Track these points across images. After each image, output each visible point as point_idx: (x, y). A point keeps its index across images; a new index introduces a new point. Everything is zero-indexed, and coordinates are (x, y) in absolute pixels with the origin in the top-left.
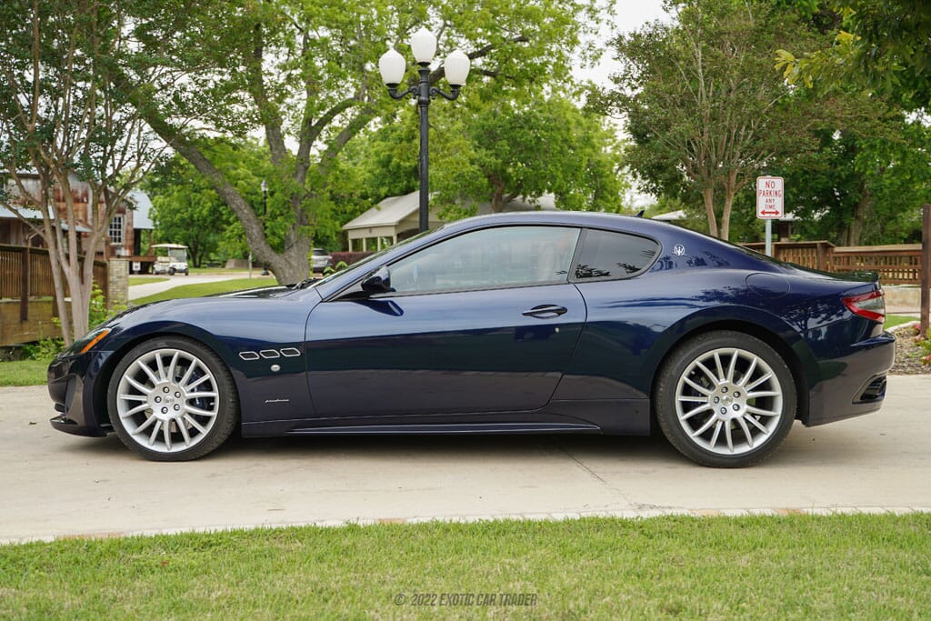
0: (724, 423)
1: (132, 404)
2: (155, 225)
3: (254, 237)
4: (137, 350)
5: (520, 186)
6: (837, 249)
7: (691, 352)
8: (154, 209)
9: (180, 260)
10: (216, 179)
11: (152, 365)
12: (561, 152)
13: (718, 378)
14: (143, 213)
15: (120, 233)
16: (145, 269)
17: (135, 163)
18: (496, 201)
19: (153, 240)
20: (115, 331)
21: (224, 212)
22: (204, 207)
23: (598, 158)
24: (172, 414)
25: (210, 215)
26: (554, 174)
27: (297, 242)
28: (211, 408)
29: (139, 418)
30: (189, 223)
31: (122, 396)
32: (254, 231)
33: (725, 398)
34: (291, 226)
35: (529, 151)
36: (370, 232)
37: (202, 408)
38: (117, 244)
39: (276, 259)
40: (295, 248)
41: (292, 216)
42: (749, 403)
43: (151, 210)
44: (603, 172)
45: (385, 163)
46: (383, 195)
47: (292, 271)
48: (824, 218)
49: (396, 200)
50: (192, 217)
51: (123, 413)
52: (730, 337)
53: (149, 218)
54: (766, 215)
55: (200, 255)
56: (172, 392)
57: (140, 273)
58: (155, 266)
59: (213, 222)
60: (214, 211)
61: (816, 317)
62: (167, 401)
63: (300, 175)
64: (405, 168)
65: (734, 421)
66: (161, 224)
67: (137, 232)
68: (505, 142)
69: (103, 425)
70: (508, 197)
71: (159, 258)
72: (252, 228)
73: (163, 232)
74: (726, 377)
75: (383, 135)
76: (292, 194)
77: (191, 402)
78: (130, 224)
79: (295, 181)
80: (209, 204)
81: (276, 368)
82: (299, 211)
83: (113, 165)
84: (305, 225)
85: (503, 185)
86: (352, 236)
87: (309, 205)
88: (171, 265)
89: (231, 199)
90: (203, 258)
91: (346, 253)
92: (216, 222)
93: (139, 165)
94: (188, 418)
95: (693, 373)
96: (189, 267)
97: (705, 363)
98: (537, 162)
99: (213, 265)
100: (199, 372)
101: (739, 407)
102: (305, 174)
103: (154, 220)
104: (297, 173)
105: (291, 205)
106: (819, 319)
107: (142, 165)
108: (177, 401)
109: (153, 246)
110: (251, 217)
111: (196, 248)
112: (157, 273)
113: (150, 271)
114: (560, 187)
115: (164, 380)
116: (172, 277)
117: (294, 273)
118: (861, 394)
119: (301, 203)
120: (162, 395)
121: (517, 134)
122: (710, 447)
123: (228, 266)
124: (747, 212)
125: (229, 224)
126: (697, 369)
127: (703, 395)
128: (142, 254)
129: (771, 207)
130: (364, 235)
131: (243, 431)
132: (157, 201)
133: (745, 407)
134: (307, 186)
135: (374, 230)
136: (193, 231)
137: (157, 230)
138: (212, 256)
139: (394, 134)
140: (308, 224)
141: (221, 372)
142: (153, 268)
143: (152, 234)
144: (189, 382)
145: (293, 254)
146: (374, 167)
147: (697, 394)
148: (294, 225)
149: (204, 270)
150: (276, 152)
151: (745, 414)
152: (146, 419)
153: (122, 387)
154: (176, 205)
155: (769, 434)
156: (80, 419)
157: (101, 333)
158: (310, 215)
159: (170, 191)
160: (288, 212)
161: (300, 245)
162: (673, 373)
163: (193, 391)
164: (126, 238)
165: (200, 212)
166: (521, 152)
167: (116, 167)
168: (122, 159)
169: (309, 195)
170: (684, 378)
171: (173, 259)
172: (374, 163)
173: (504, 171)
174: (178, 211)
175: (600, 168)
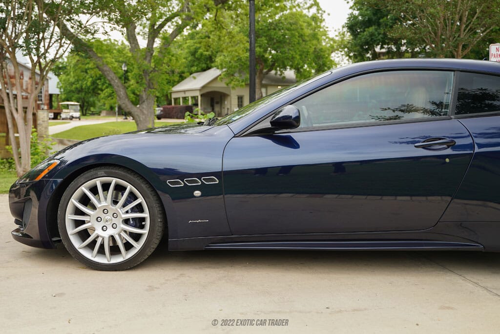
1: (78, 223)
2: (61, 92)
3: (121, 96)
4: (81, 178)
5: (273, 65)
8: (60, 83)
9: (75, 111)
10: (99, 62)
11: (94, 190)
12: (298, 43)
14: (53, 85)
15: (41, 96)
16: (56, 116)
17: (59, 44)
18: (259, 73)
19: (59, 100)
20: (62, 162)
21: (99, 83)
22: (88, 81)
23: (321, 47)
24: (111, 231)
25: (92, 85)
26: (294, 56)
27: (147, 99)
28: (142, 227)
29: (84, 235)
30: (80, 91)
31: (70, 217)
32: (121, 93)
34: (144, 89)
35: (279, 44)
36: (185, 93)
37: (135, 226)
38: (40, 102)
39: (135, 110)
40: (146, 103)
41: (143, 84)
43: (58, 83)
44: (324, 55)
45: (193, 54)
46: (193, 71)
47: (144, 117)
49: (199, 75)
50: (82, 86)
51: (71, 231)
53: (57, 87)
55: (86, 109)
56: (110, 213)
57: (53, 119)
58: (61, 115)
59: (93, 89)
60: (93, 83)
62: (107, 221)
63: (148, 58)
64: (206, 55)
66: (64, 91)
67: (51, 96)
68: (263, 38)
69: (54, 239)
70: (266, 72)
71: (64, 110)
72: (120, 91)
73: (66, 95)
75: (191, 36)
76: (144, 70)
77: (126, 221)
78: (47, 91)
79: (146, 62)
80: (91, 79)
81: (197, 193)
82: (148, 81)
83: (44, 46)
84: (151, 88)
85: (263, 64)
86: (174, 96)
87: (154, 76)
88: (71, 114)
89: (108, 74)
90: (87, 111)
91: (170, 106)
92: (95, 90)
93: (61, 46)
94: (124, 235)
96: (81, 115)
98: (284, 50)
99: (93, 114)
100: (132, 197)
102: (151, 58)
103: (60, 89)
104: (146, 57)
105: (143, 77)
107: (63, 46)
108: (115, 221)
109: (61, 103)
110: (119, 84)
111: (83, 104)
112: (63, 119)
113: (59, 118)
114: (298, 64)
115: (104, 204)
116: (71, 121)
117: (146, 118)
119: (149, 76)
120: (103, 216)
121: (272, 33)
123: (102, 115)
125: (102, 90)
128: (53, 108)
130: (181, 95)
131: (170, 246)
132: (61, 78)
134: (153, 65)
135: (186, 93)
136: (82, 95)
137: (61, 94)
138: (92, 109)
139: (198, 36)
140: (153, 88)
141: (151, 197)
142: (60, 116)
143: (59, 97)
144: (124, 206)
145: (144, 106)
146: (188, 56)
148: (145, 88)
149: (88, 117)
150: (133, 45)
152: (90, 236)
153: (69, 209)
154: (72, 80)
156: (35, 234)
157: (51, 164)
158: (154, 83)
159: (69, 72)
160: (141, 81)
161: (148, 100)
163: (127, 212)
164: (45, 100)
165: (86, 84)
166: (274, 44)
167: (46, 48)
168: (50, 42)
169: (154, 70)
171: (72, 111)
172: (187, 53)
173: (263, 56)
174: (73, 83)
175: (322, 53)
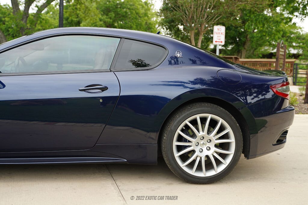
0: (201, 158)
6: (240, 60)
7: (183, 115)
12: (136, 18)
13: (199, 131)
23: (150, 22)
33: (202, 143)
35: (123, 17)
42: (216, 146)
48: (232, 48)
52: (207, 107)
54: (217, 43)
61: (250, 95)
63: (25, 20)
64: (75, 21)
65: (207, 156)
74: (203, 131)
76: (21, 27)
95: (184, 128)
97: (191, 122)
98: (126, 21)
101: (210, 148)
102: (27, 19)
104: (23, 19)
105: (20, 32)
106: (252, 97)
118: (277, 140)
121: (119, 10)
122: (192, 172)
124: (205, 45)
126: (186, 126)
127: (189, 141)
129: (219, 39)
133: (214, 149)
147: (186, 141)
150: (15, 10)
151: (213, 153)
155: (227, 165)
162: (173, 128)
169: (28, 28)
170: (179, 131)
175: (151, 26)
